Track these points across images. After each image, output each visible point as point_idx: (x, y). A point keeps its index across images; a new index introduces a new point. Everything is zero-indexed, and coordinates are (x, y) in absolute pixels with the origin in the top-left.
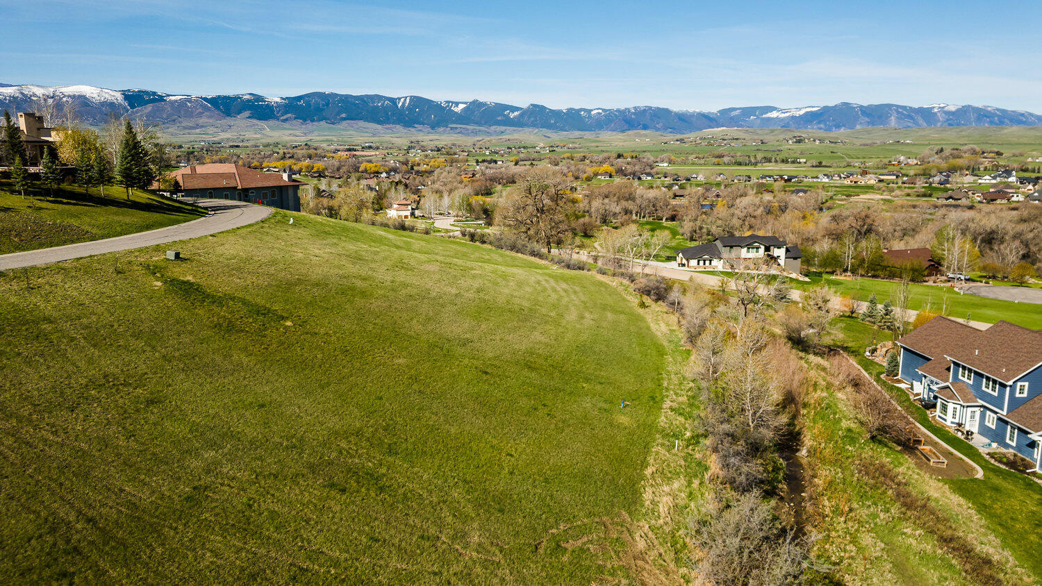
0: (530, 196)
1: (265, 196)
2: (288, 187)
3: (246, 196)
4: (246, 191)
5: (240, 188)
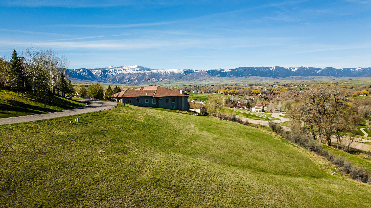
1: (168, 101)
2: (181, 96)
3: (158, 101)
4: (157, 98)
5: (153, 97)
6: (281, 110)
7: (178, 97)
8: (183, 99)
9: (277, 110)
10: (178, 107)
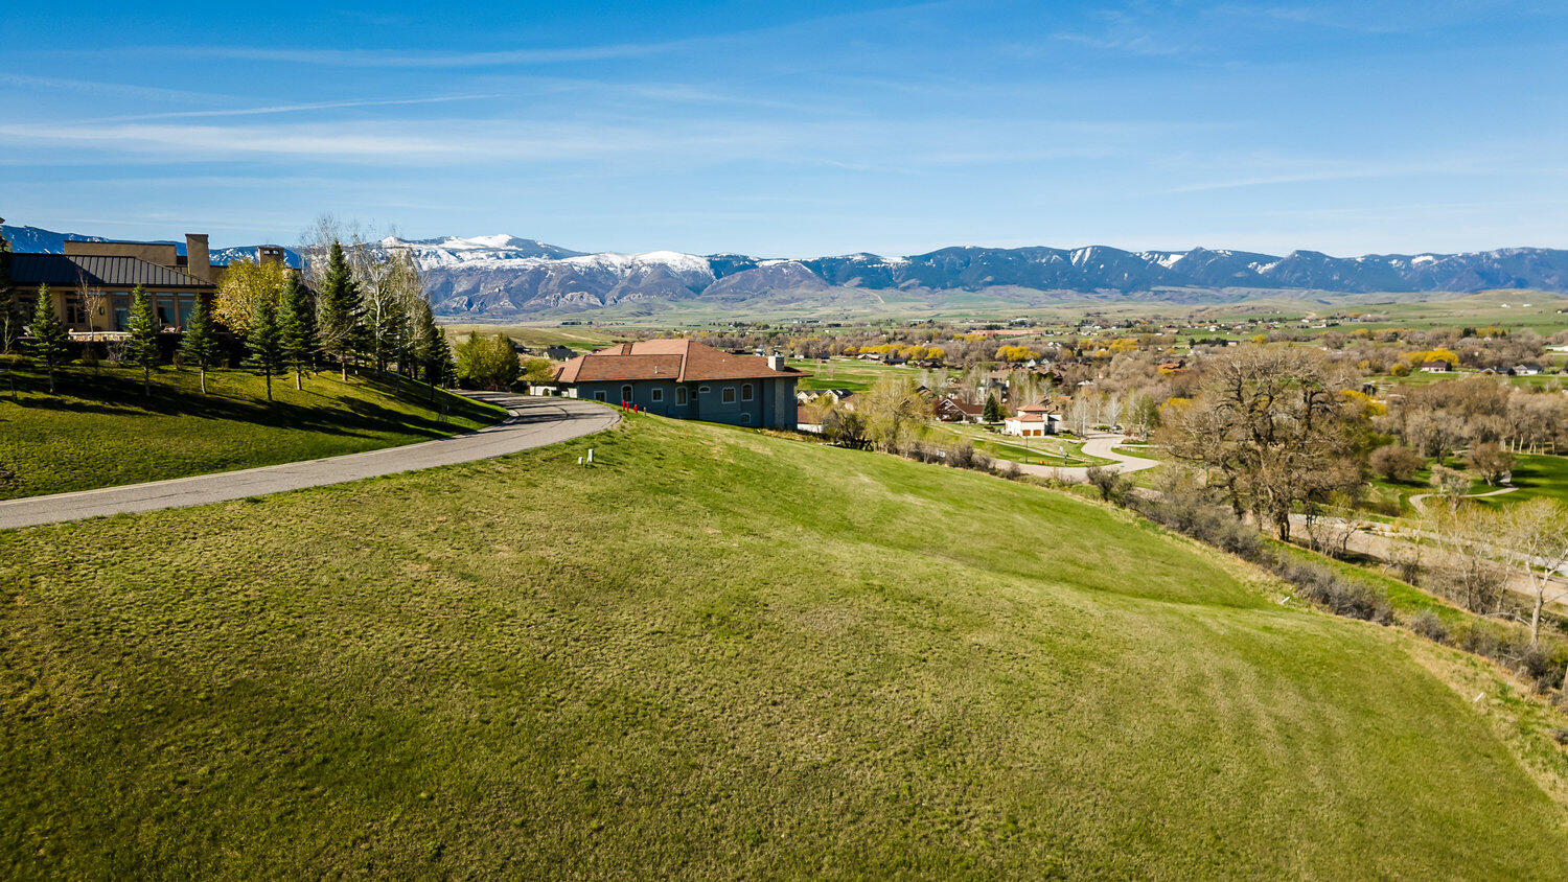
0: (1239, 405)
1: (729, 396)
2: (773, 380)
3: (694, 395)
4: (693, 385)
5: (680, 380)
6: (1119, 428)
7: (762, 380)
8: (780, 390)
9: (1102, 429)
10: (762, 416)
